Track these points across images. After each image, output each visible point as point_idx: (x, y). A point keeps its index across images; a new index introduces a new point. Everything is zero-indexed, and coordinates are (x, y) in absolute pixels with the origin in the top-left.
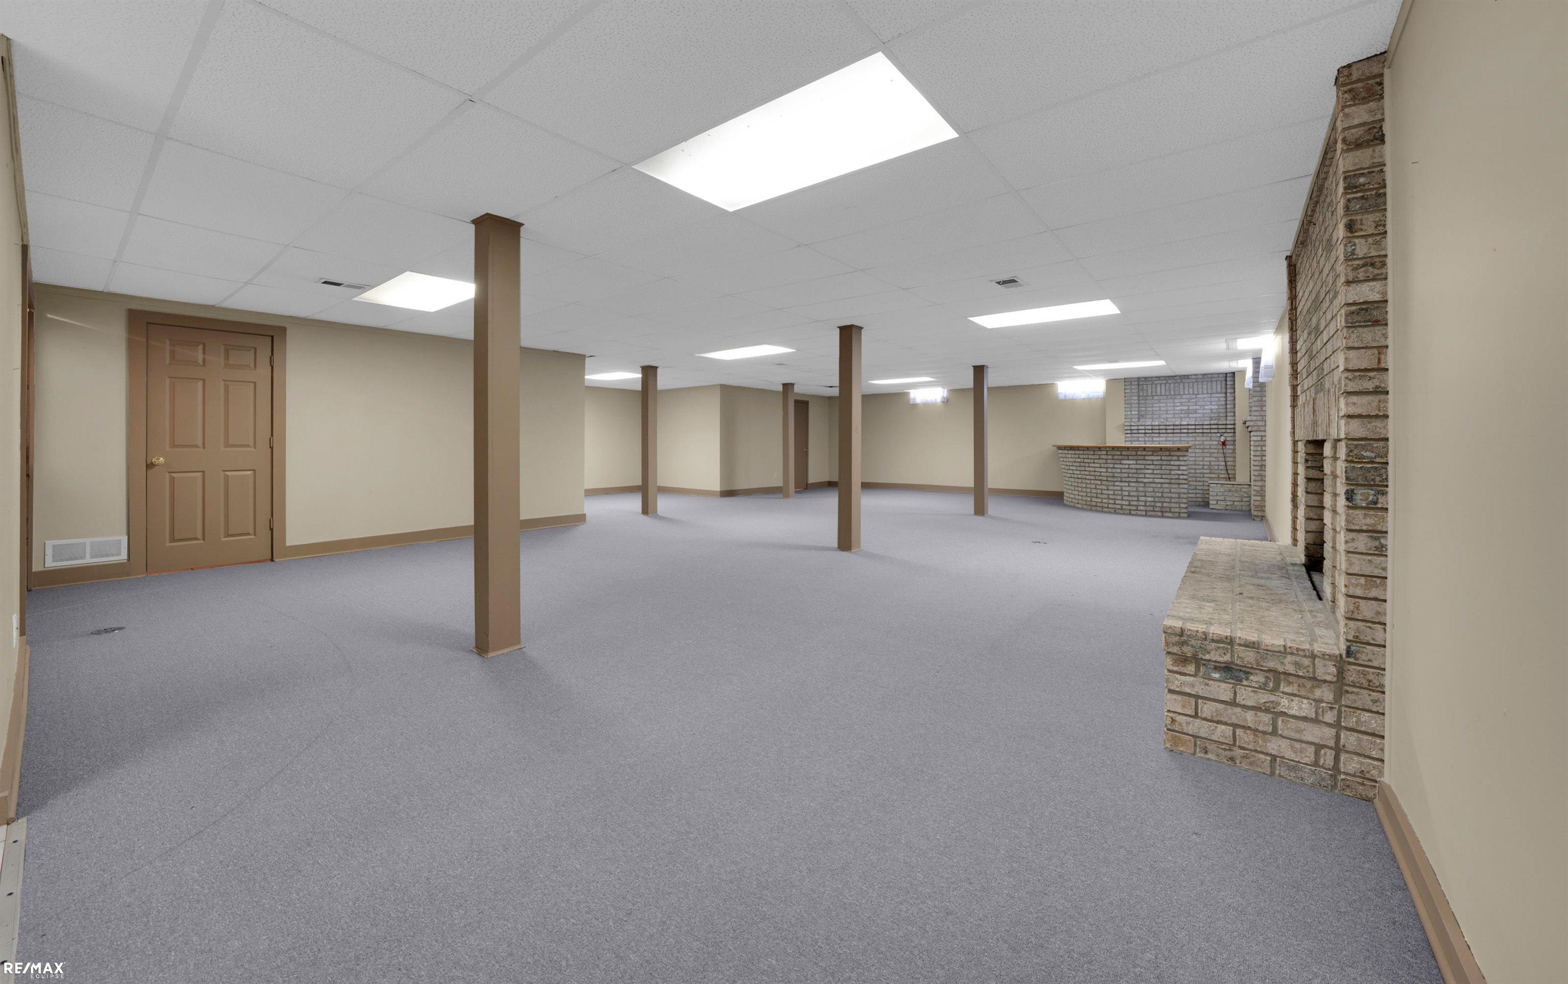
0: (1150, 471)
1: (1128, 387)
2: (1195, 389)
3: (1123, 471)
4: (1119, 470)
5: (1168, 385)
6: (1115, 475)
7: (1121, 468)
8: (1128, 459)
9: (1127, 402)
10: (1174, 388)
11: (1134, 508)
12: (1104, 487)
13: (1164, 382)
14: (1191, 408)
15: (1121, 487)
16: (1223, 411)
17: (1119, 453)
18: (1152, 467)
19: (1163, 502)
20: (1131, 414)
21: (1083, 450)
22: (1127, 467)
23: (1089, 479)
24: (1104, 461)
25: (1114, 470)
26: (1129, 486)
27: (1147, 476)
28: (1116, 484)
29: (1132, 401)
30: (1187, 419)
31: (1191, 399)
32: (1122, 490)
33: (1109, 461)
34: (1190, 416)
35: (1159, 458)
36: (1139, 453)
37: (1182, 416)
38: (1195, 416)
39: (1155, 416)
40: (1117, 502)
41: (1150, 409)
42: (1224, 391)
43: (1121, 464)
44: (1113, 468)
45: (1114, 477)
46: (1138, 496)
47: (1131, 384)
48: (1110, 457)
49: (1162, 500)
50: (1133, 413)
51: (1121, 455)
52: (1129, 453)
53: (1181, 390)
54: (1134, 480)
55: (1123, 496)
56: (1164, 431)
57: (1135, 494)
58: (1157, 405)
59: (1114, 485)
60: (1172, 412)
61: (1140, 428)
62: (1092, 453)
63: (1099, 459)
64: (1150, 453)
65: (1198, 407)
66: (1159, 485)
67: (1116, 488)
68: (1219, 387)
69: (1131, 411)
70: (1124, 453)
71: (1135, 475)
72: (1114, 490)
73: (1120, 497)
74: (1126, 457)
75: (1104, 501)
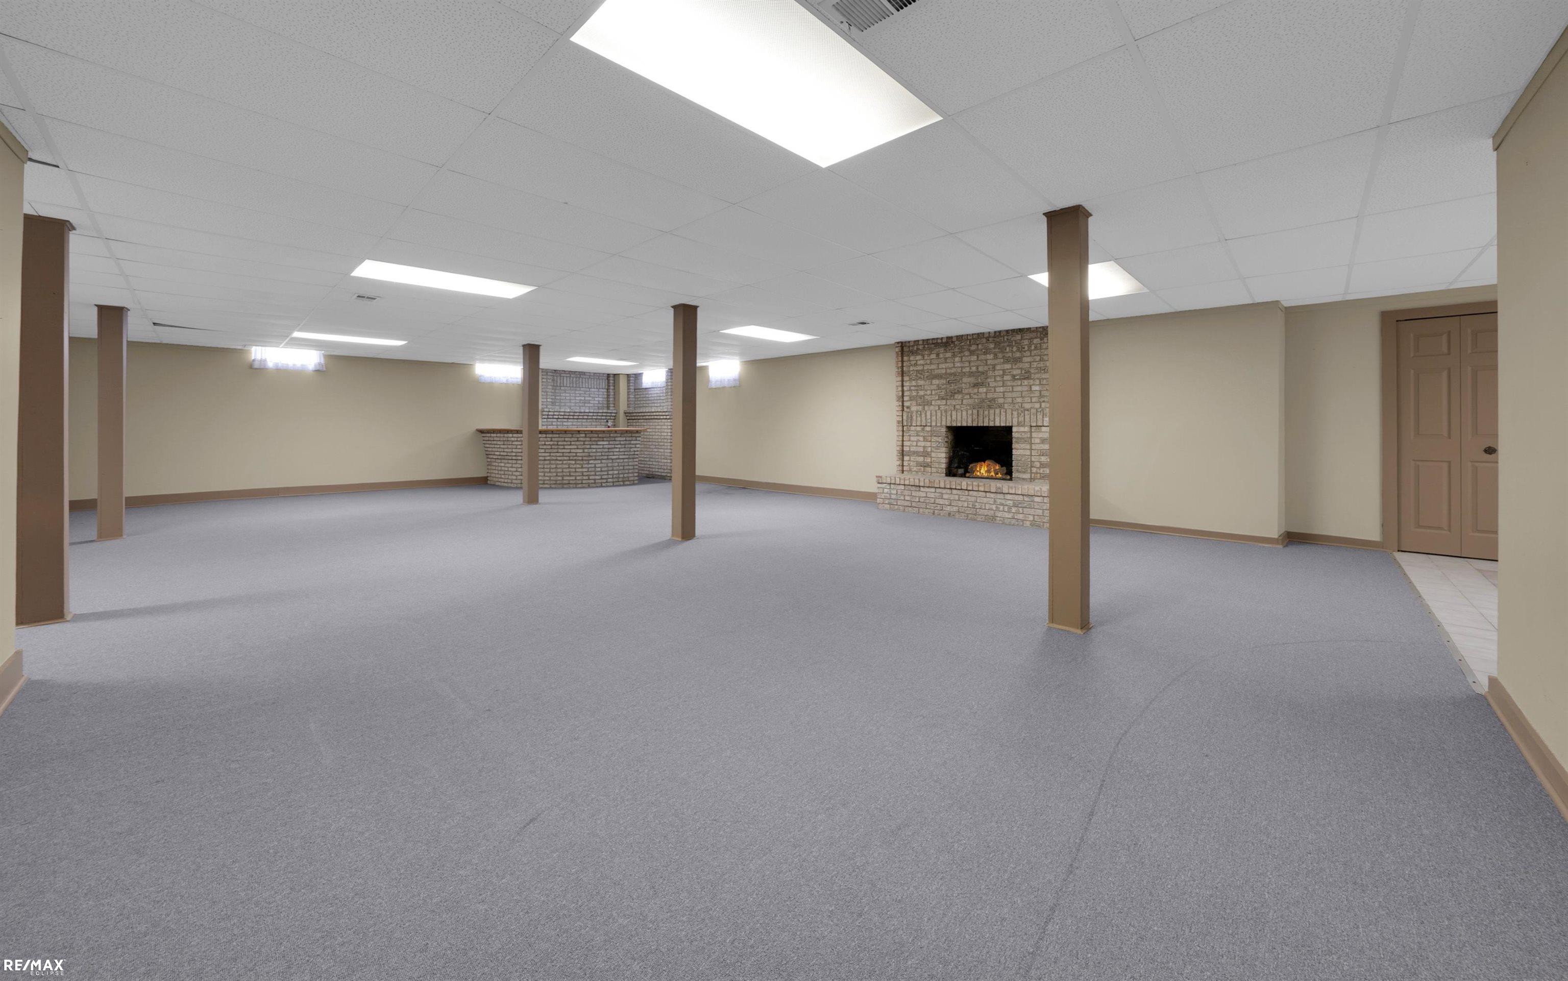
0: (618, 450)
1: (545, 377)
2: (590, 384)
3: (598, 450)
4: (594, 450)
5: (571, 379)
6: (591, 454)
7: (596, 448)
8: (603, 441)
9: (544, 390)
10: (576, 381)
11: (605, 481)
12: (578, 466)
13: (568, 375)
14: (586, 398)
15: (595, 464)
16: (605, 402)
17: (596, 436)
18: (619, 446)
19: (624, 474)
20: (547, 401)
21: (559, 434)
22: (601, 447)
23: (561, 460)
24: (582, 443)
25: (590, 450)
26: (601, 463)
27: (615, 453)
28: (591, 462)
29: (548, 390)
30: (584, 408)
31: (587, 391)
32: (595, 467)
33: (586, 443)
34: (586, 405)
35: (624, 439)
36: (612, 435)
37: (581, 405)
38: (588, 405)
39: (563, 404)
40: (591, 478)
41: (558, 398)
42: (606, 387)
43: (597, 445)
44: (590, 448)
45: (590, 456)
46: (608, 471)
47: (547, 375)
48: (588, 439)
49: (624, 472)
50: (548, 400)
51: (598, 437)
52: (604, 435)
53: (581, 383)
54: (606, 457)
55: (595, 472)
56: (572, 417)
57: (606, 469)
58: (564, 395)
59: (588, 464)
60: (574, 401)
61: (555, 413)
62: (570, 436)
63: (578, 441)
64: (619, 435)
65: (591, 398)
66: (622, 461)
67: (590, 466)
68: (604, 384)
69: (547, 399)
70: (600, 435)
71: (607, 454)
72: (588, 468)
73: (593, 473)
74: (602, 439)
75: (578, 478)
